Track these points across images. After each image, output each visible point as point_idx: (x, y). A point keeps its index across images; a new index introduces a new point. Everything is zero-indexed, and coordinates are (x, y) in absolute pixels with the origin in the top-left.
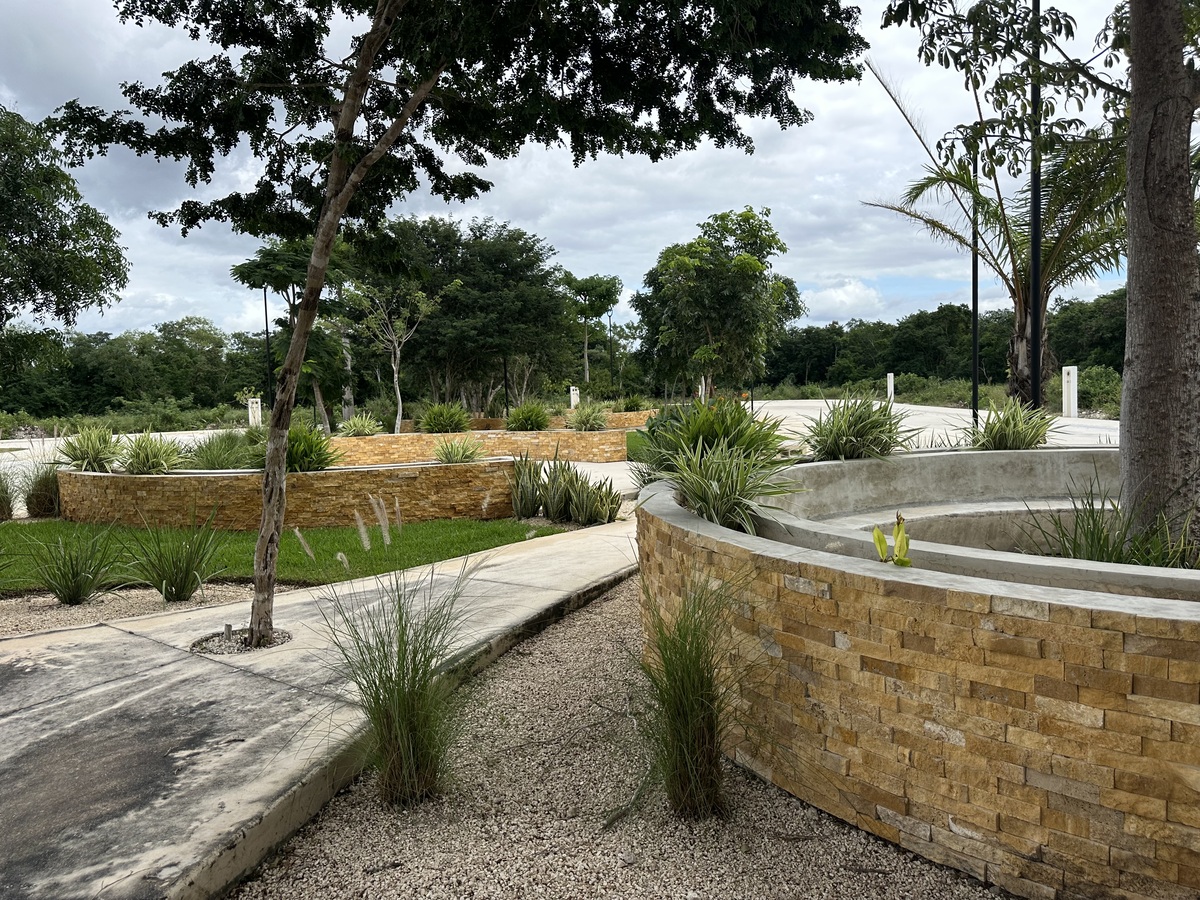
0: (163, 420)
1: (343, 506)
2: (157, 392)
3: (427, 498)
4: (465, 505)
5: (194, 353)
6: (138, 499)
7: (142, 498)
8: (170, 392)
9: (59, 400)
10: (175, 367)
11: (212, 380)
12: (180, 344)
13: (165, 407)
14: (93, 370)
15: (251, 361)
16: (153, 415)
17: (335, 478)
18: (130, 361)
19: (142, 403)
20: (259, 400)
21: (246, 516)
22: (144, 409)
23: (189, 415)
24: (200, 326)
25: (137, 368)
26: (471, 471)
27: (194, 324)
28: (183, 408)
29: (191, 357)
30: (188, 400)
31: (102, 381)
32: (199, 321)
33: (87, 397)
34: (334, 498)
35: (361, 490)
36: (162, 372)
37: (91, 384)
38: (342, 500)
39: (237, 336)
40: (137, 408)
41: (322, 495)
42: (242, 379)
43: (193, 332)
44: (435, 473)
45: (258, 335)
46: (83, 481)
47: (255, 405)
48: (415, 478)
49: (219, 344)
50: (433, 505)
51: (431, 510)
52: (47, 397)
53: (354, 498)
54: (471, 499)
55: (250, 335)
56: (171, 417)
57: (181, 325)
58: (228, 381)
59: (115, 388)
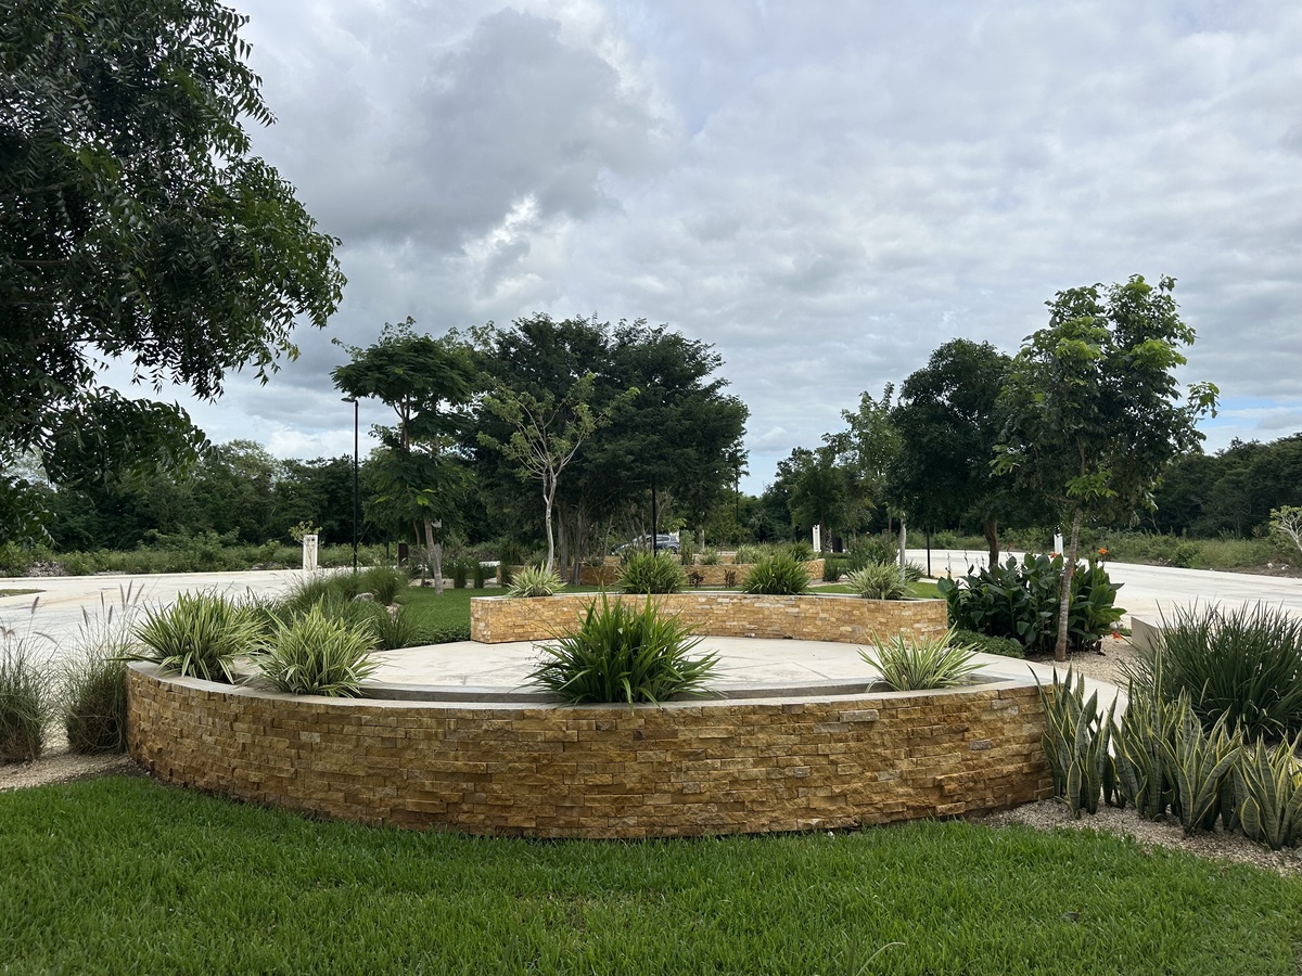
0: (202, 559)
1: (735, 782)
2: (196, 524)
3: (893, 766)
4: (959, 779)
5: (239, 480)
6: (302, 746)
7: (310, 747)
8: (212, 525)
9: (83, 531)
10: (218, 496)
11: (259, 512)
12: (225, 472)
13: (206, 543)
14: (124, 498)
15: (306, 491)
16: (192, 552)
17: (719, 722)
18: (168, 488)
19: (178, 537)
20: (316, 537)
21: (536, 797)
22: (181, 545)
23: (232, 553)
24: (249, 451)
25: (176, 497)
26: (968, 709)
27: (243, 447)
28: (226, 544)
29: (236, 485)
30: (232, 535)
31: (133, 510)
32: (249, 445)
33: (115, 529)
34: (718, 763)
35: (769, 746)
36: (203, 503)
37: (121, 515)
38: (732, 769)
39: (288, 463)
40: (173, 543)
41: (695, 756)
42: (294, 513)
43: (239, 458)
44: (906, 712)
45: (312, 462)
46: (186, 698)
47: (311, 543)
48: (871, 723)
49: (267, 472)
50: (903, 781)
51: (900, 790)
52: (69, 528)
53: (755, 765)
54: (968, 768)
55: (303, 463)
56: (211, 554)
57: (227, 450)
58: (277, 514)
59: (149, 519)
